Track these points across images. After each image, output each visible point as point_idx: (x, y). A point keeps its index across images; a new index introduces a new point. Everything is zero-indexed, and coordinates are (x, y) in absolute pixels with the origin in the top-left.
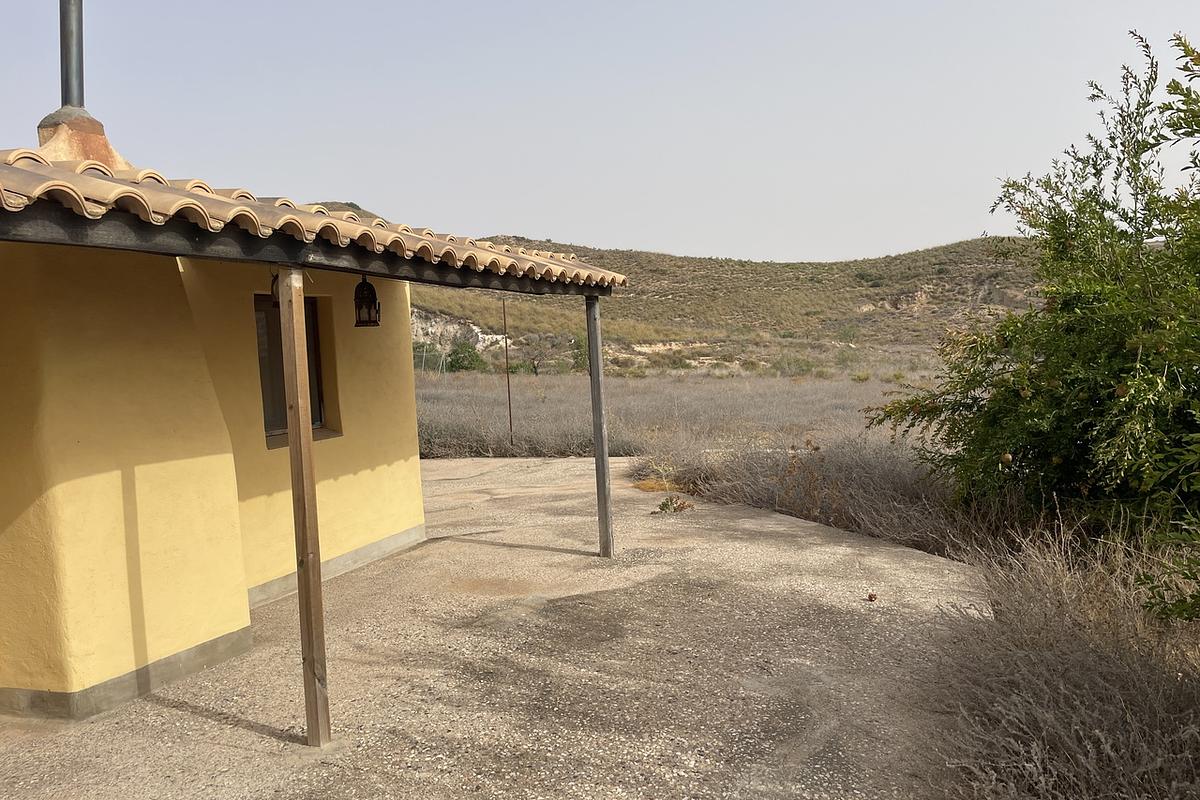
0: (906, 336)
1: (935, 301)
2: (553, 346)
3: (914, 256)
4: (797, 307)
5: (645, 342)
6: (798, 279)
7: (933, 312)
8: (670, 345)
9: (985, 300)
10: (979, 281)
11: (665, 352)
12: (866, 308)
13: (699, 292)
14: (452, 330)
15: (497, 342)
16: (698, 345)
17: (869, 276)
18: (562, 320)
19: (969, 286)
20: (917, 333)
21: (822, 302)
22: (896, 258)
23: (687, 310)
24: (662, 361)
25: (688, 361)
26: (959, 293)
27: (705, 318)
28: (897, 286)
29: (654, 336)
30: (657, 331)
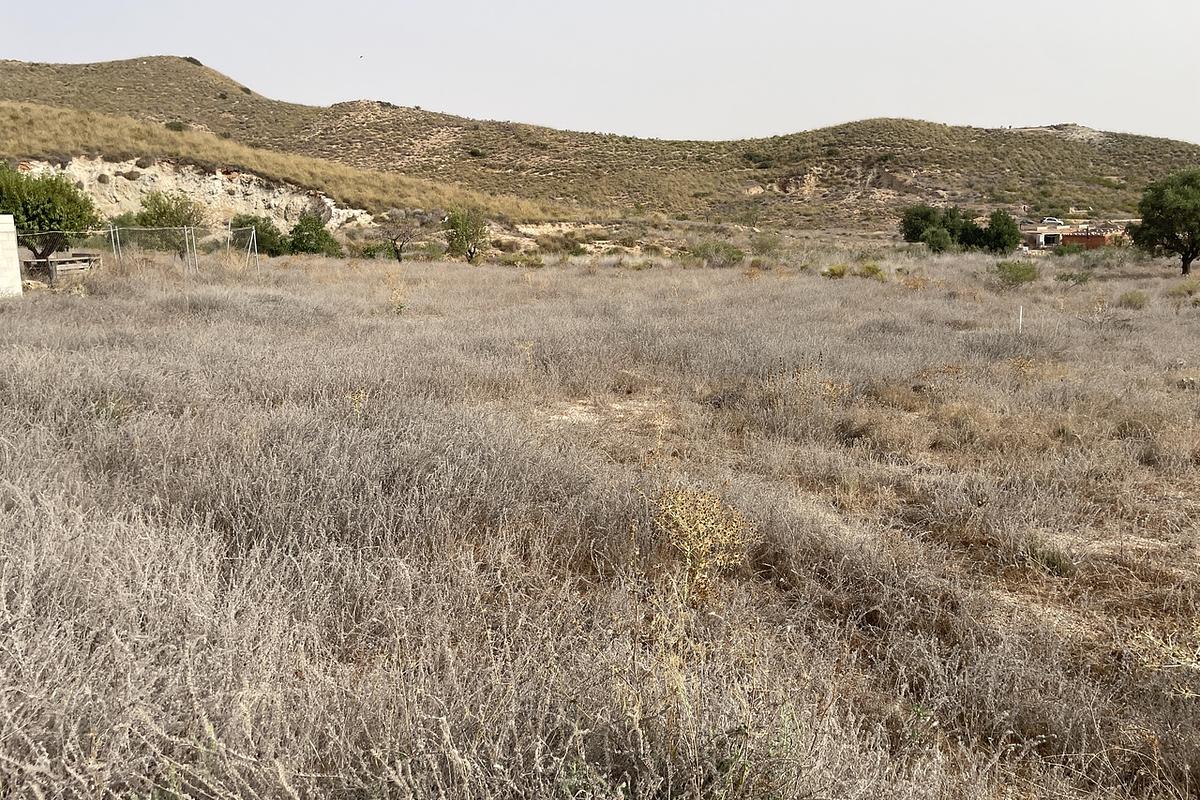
0: (799, 221)
1: (825, 185)
2: (422, 224)
3: (802, 137)
4: (685, 188)
5: (531, 222)
6: (685, 158)
7: (824, 196)
8: (560, 225)
9: (873, 184)
10: (868, 164)
11: (554, 235)
12: (756, 190)
13: (583, 170)
14: (299, 202)
15: (354, 218)
16: (591, 226)
17: (758, 157)
18: (433, 193)
19: (858, 169)
20: (808, 218)
21: (710, 184)
22: (784, 138)
23: (570, 189)
24: (553, 244)
25: (582, 246)
26: (847, 176)
27: (589, 198)
28: (786, 167)
29: (540, 215)
30: (544, 210)
